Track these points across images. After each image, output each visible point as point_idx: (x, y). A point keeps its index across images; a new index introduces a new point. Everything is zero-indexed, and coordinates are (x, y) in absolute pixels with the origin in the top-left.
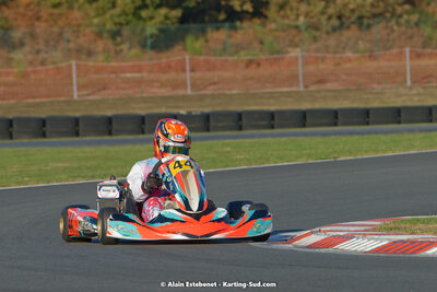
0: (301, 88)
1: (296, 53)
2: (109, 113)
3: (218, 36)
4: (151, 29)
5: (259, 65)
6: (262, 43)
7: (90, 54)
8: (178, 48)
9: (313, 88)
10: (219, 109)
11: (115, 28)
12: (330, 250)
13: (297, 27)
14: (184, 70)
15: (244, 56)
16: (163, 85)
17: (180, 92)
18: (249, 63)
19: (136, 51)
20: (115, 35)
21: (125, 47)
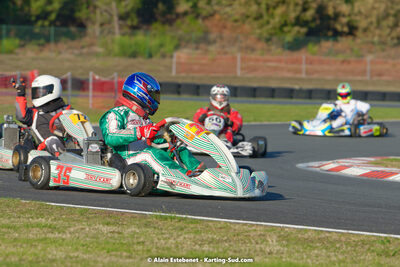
0: (368, 78)
1: (369, 58)
2: (255, 85)
3: (327, 45)
4: (289, 38)
5: (349, 62)
6: (352, 50)
7: (253, 50)
8: (303, 51)
9: (376, 78)
10: (319, 86)
11: (268, 37)
12: (338, 173)
13: (373, 43)
14: (301, 63)
15: (341, 57)
16: (289, 71)
17: (298, 76)
18: (343, 62)
19: (279, 50)
20: (268, 40)
21: (273, 47)
